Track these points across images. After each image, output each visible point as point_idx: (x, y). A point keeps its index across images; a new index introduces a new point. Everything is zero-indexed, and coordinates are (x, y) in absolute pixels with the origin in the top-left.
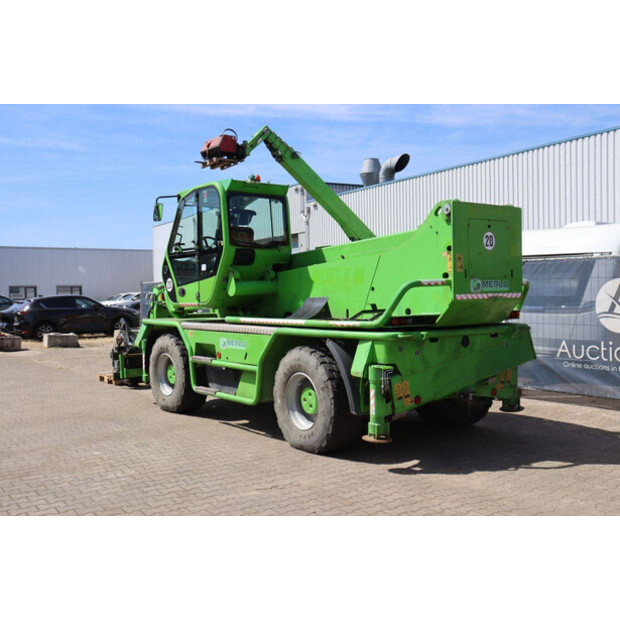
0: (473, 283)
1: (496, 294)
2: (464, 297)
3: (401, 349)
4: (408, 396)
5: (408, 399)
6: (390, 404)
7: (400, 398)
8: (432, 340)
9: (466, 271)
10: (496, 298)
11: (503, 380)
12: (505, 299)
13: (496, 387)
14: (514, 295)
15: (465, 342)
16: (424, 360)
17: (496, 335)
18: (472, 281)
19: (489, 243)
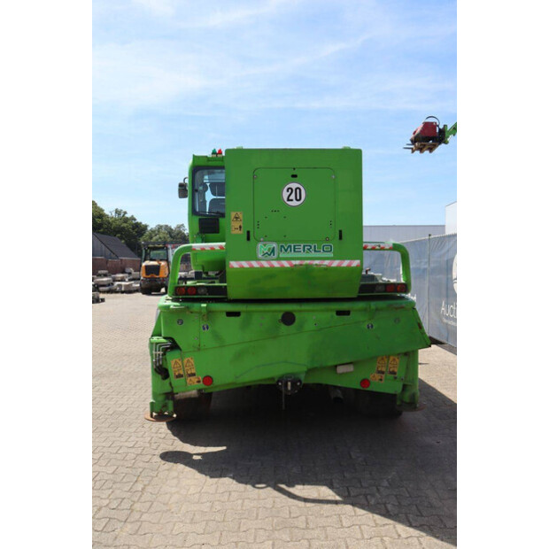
0: (262, 248)
1: (307, 262)
2: (245, 264)
3: (181, 322)
4: (193, 375)
5: (194, 379)
6: (167, 381)
7: (180, 376)
8: (229, 314)
9: (248, 232)
10: (308, 266)
11: (384, 369)
12: (328, 269)
13: (370, 377)
14: (345, 263)
15: (288, 319)
16: (217, 336)
17: (347, 313)
18: (260, 245)
19: (293, 197)
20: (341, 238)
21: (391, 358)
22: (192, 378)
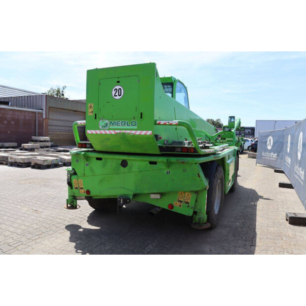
0: (102, 123)
1: (123, 131)
2: (94, 132)
3: (77, 161)
4: (82, 188)
6: (72, 190)
7: (76, 188)
8: (98, 159)
9: (96, 114)
10: (124, 134)
11: (182, 200)
12: (134, 135)
13: (174, 203)
14: (144, 133)
15: (124, 164)
16: (92, 170)
17: (155, 163)
18: (101, 121)
19: (117, 94)
20: (141, 117)
21: (187, 194)
22: (82, 190)
